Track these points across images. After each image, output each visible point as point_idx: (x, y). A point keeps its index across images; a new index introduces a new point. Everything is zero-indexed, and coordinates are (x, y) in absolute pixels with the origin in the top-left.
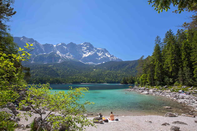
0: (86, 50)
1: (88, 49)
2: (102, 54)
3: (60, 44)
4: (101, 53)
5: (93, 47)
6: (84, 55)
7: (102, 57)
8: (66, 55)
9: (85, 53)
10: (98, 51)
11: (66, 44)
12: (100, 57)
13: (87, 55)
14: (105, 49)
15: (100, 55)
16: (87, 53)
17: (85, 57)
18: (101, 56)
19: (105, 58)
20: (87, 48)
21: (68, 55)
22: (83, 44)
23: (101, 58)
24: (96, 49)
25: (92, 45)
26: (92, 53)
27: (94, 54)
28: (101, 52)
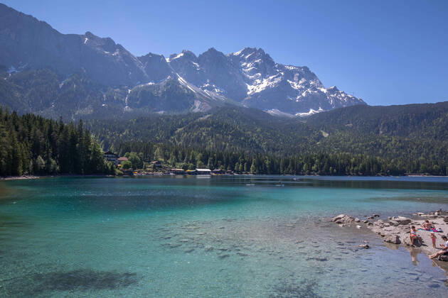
0: (253, 72)
1: (258, 68)
2: (302, 84)
3: (182, 55)
4: (300, 82)
5: (272, 63)
6: (250, 87)
7: (304, 94)
8: (203, 89)
9: (251, 82)
10: (290, 74)
11: (197, 56)
12: (297, 92)
13: (259, 86)
14: (306, 69)
15: (296, 86)
16: (258, 81)
17: (255, 95)
18: (301, 89)
19: (313, 96)
20: (257, 65)
21: (208, 88)
22: (243, 52)
23: (303, 98)
24: (281, 67)
25: (268, 55)
26: (273, 80)
27: (278, 83)
28: (300, 79)
